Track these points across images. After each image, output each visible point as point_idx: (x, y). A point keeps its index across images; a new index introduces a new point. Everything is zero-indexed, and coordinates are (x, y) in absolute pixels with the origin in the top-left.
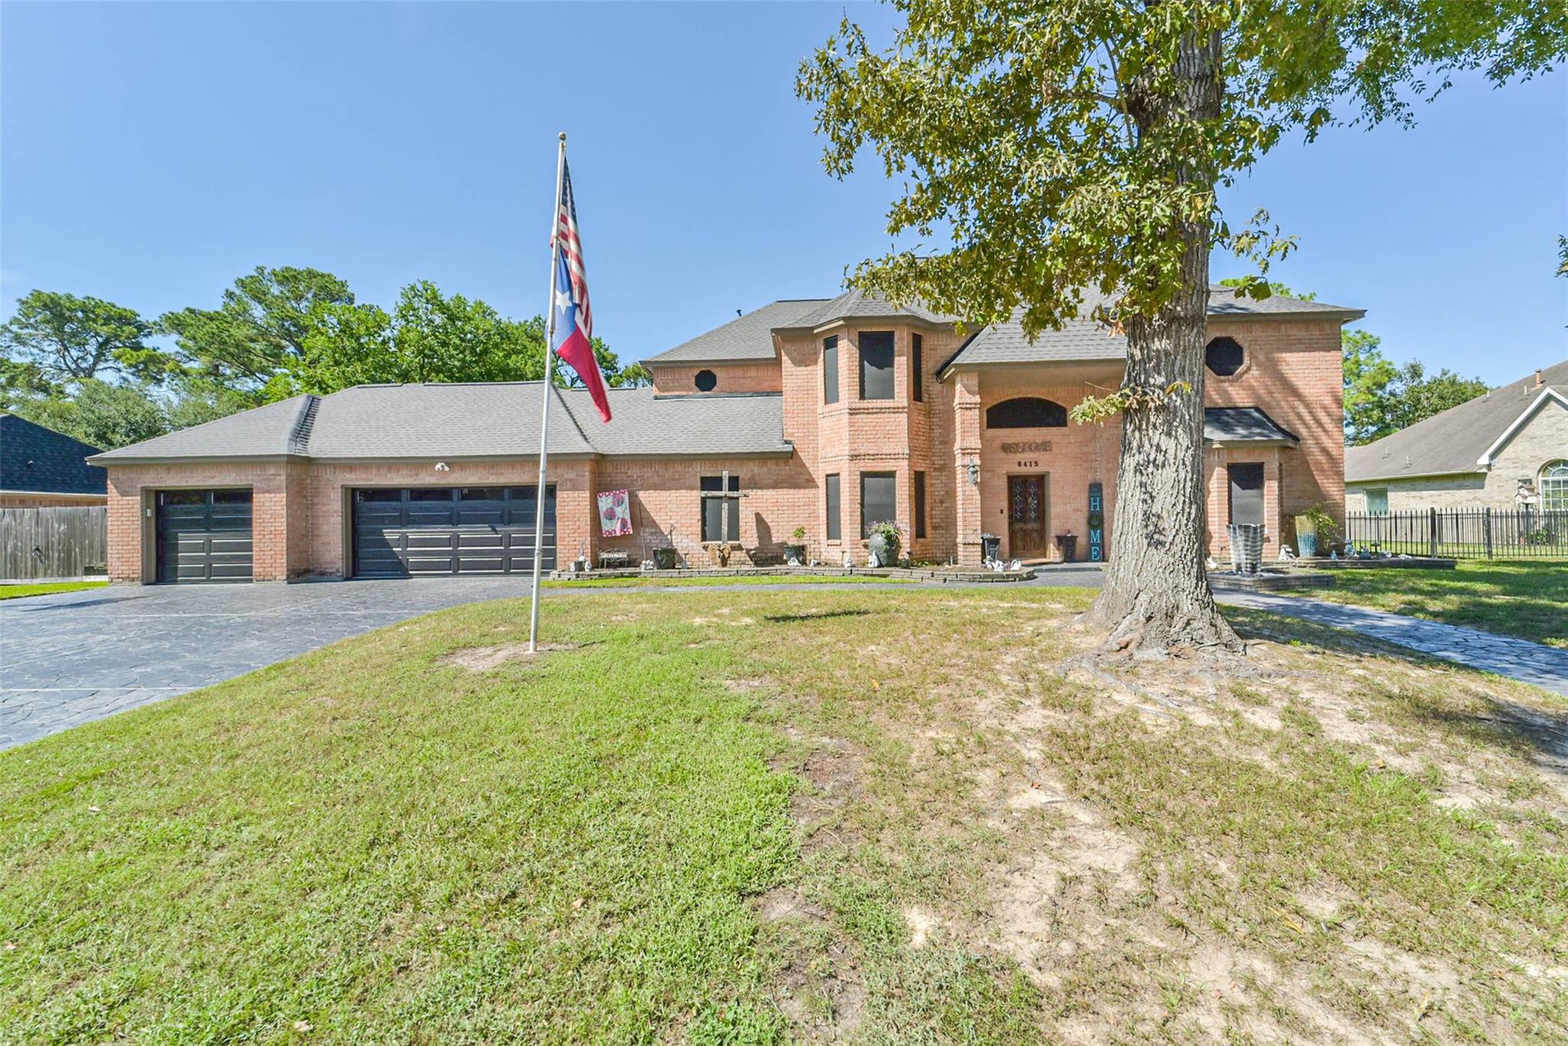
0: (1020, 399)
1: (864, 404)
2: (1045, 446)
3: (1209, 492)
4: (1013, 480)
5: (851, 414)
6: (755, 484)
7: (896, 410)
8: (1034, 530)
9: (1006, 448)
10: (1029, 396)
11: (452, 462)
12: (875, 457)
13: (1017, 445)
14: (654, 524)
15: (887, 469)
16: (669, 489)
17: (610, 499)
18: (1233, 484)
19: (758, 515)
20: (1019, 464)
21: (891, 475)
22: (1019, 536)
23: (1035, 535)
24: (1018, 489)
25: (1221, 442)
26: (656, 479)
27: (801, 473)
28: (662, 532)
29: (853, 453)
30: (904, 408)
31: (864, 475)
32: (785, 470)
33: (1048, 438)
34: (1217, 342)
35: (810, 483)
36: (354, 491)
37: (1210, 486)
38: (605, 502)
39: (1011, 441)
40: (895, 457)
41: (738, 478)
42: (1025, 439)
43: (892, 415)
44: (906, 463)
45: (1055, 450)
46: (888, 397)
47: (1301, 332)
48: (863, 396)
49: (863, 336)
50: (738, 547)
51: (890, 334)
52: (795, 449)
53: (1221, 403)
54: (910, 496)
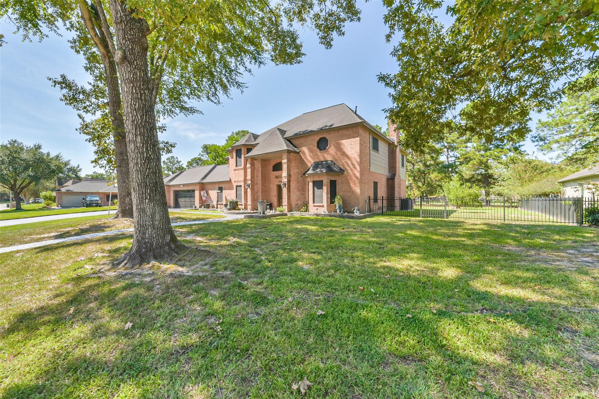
0: (280, 162)
1: (236, 168)
4: (279, 186)
5: (235, 171)
6: (225, 189)
7: (241, 169)
9: (277, 177)
11: (183, 185)
12: (238, 182)
13: (279, 176)
14: (211, 198)
16: (213, 190)
18: (315, 187)
19: (225, 196)
20: (279, 182)
21: (241, 186)
26: (211, 188)
27: (231, 186)
28: (212, 200)
29: (235, 180)
30: (243, 168)
31: (237, 186)
32: (229, 185)
34: (321, 139)
35: (233, 189)
36: (176, 191)
37: (309, 188)
38: (202, 193)
39: (277, 175)
40: (242, 181)
41: (222, 187)
42: (280, 174)
44: (243, 183)
46: (241, 166)
47: (345, 132)
48: (237, 166)
49: (236, 150)
50: (222, 204)
51: (241, 149)
52: (230, 180)
53: (322, 159)
54: (244, 192)
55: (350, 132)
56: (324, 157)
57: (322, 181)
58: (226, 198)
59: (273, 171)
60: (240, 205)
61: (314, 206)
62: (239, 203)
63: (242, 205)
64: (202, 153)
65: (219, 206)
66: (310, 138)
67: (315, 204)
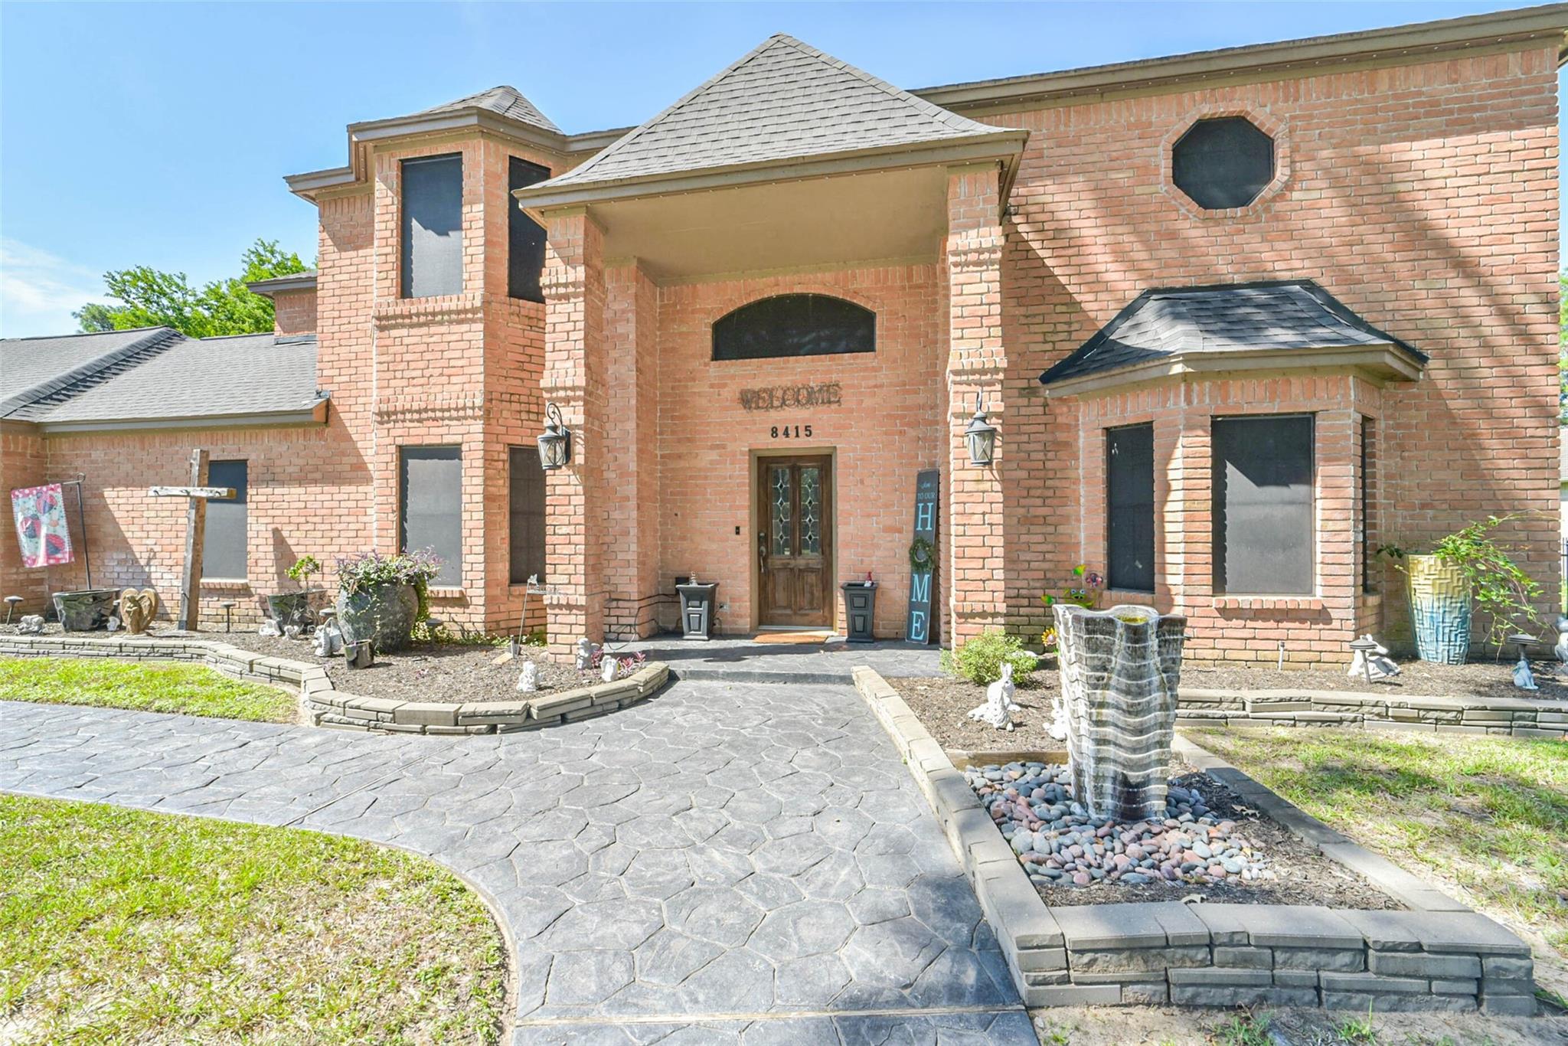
0: (781, 299)
1: (405, 307)
2: (828, 394)
3: (1168, 489)
4: (766, 467)
5: (382, 328)
6: (272, 478)
7: (460, 316)
8: (810, 570)
9: (749, 400)
10: (798, 290)
12: (423, 415)
13: (770, 392)
14: (124, 545)
15: (447, 440)
16: (144, 484)
17: (31, 502)
18: (1230, 469)
19: (276, 532)
20: (774, 432)
21: (452, 452)
22: (782, 578)
23: (812, 578)
24: (784, 483)
25: (1188, 358)
26: (127, 467)
27: (343, 454)
28: (135, 561)
29: (384, 407)
30: (474, 311)
31: (405, 454)
32: (318, 446)
33: (834, 377)
35: (358, 473)
37: (1171, 475)
38: (25, 502)
39: (757, 385)
40: (459, 414)
41: (243, 463)
42: (786, 381)
43: (455, 328)
44: (478, 426)
45: (849, 400)
46: (455, 284)
47: (1430, 86)
48: (405, 290)
49: (405, 166)
50: (245, 591)
51: (456, 159)
52: (328, 406)
53: (1228, 272)
54: (488, 498)
56: (1240, 257)
57: (1304, 424)
58: (279, 541)
59: (717, 355)
60: (445, 601)
61: (1225, 613)
62: (432, 589)
63: (461, 601)
65: (209, 606)
66: (1118, 114)
67: (1230, 600)
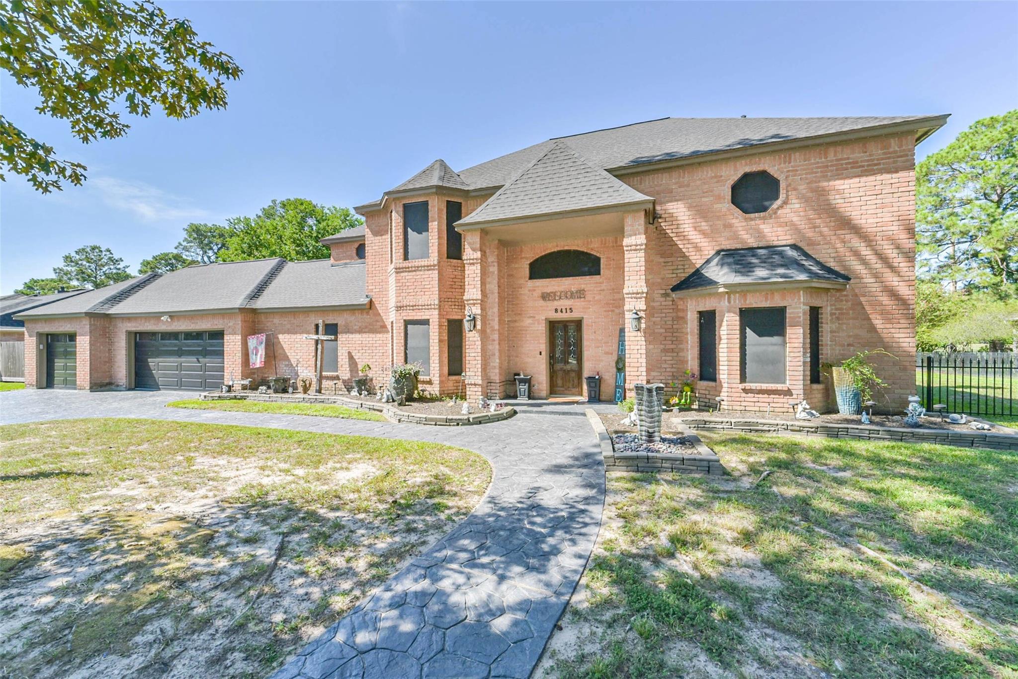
0: (559, 252)
1: (406, 264)
2: (580, 294)
3: (720, 339)
4: (553, 326)
5: (397, 273)
6: (348, 331)
7: (429, 268)
8: (572, 370)
9: (545, 297)
10: (566, 248)
11: (173, 315)
12: (414, 307)
13: (555, 293)
14: (287, 358)
15: (424, 318)
16: (296, 333)
17: (255, 341)
18: (748, 330)
19: (349, 353)
20: (556, 311)
21: (426, 322)
22: (560, 374)
23: (573, 374)
24: (559, 333)
25: (725, 286)
26: (288, 326)
27: (377, 321)
28: (292, 365)
29: (399, 304)
30: (434, 266)
31: (407, 323)
32: (367, 318)
33: (583, 286)
34: (746, 176)
35: (383, 329)
36: (142, 334)
37: (722, 333)
38: (252, 342)
39: (549, 290)
40: (427, 307)
41: (336, 325)
42: (562, 289)
43: (427, 272)
44: (436, 312)
45: (589, 297)
46: (426, 255)
47: (855, 154)
48: (406, 257)
49: (406, 207)
50: (337, 378)
51: (426, 204)
52: (371, 301)
53: (753, 242)
54: (440, 341)
55: (876, 151)
56: (760, 235)
57: (782, 311)
58: (351, 357)
59: (531, 277)
60: (424, 382)
61: (745, 391)
62: (421, 378)
63: (430, 382)
64: (185, 244)
65: (326, 384)
66: (707, 173)
67: (748, 385)
